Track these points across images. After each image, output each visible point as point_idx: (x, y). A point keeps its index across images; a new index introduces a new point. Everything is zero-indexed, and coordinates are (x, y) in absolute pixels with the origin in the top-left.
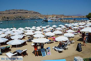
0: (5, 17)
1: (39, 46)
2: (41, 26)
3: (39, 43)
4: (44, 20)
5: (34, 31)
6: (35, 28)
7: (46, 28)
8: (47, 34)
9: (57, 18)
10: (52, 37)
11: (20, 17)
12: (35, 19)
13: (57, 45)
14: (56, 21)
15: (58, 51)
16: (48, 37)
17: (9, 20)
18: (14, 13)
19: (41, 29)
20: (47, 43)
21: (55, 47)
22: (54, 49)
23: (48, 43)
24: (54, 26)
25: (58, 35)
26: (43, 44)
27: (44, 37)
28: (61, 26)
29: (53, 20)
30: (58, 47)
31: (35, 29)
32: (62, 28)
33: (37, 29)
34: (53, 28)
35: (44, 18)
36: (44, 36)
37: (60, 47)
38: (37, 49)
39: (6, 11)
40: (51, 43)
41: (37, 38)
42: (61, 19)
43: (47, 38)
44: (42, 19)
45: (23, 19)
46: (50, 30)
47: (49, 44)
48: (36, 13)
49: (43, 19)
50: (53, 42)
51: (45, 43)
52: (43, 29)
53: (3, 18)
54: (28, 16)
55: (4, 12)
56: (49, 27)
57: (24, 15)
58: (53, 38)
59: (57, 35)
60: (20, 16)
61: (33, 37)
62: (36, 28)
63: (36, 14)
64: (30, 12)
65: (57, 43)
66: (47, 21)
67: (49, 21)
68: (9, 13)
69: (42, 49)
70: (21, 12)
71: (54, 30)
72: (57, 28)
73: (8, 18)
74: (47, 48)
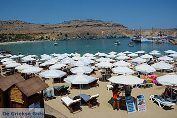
0: (61, 34)
1: (122, 90)
2: (127, 52)
3: (122, 85)
4: (132, 40)
5: (112, 60)
6: (116, 54)
7: (138, 55)
8: (139, 68)
9: (161, 35)
10: (149, 74)
11: (88, 34)
12: (115, 37)
13: (161, 92)
14: (159, 43)
15: (162, 105)
16: (140, 73)
17: (68, 40)
18: (77, 26)
19: (127, 58)
20: (138, 86)
21: (156, 96)
22: (153, 100)
23: (140, 86)
24: (155, 52)
25: (163, 70)
26: (131, 88)
27: (133, 74)
28: (169, 54)
29: (152, 41)
30: (162, 96)
31: (116, 57)
32: (172, 57)
33: (119, 58)
34: (152, 57)
35: (134, 36)
36: (134, 72)
37: (166, 97)
38: (118, 96)
39: (65, 23)
40: (147, 86)
41: (119, 75)
42: (170, 38)
43: (139, 77)
44: (129, 37)
45: (94, 37)
46: (145, 61)
47: (143, 89)
48: (118, 26)
49: (131, 38)
50: (151, 86)
51: (135, 86)
52: (131, 57)
53: (58, 35)
54: (103, 32)
55: (61, 25)
56: (144, 54)
57: (94, 30)
58: (152, 77)
59: (160, 71)
60: (87, 31)
61: (112, 72)
62: (118, 54)
63: (118, 28)
64: (106, 24)
65: (159, 89)
66: (140, 42)
67: (144, 42)
68: (69, 27)
69: (129, 98)
70: (90, 24)
71: (155, 61)
72: (161, 56)
73: (66, 35)
74: (139, 97)
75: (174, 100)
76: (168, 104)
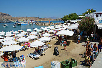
1: (11, 55)
2: (13, 31)
3: (10, 52)
4: (15, 24)
5: (2, 37)
6: (5, 33)
7: (19, 32)
8: (20, 40)
9: (31, 21)
10: (26, 42)
12: (4, 22)
14: (30, 25)
15: (34, 58)
16: (21, 43)
19: (12, 34)
20: (20, 50)
21: (31, 54)
22: (29, 56)
24: (29, 30)
25: (33, 40)
26: (16, 52)
27: (17, 44)
28: (36, 30)
29: (27, 24)
30: (34, 53)
31: (5, 35)
32: (37, 32)
33: (6, 35)
34: (27, 33)
35: (16, 21)
37: (36, 53)
38: (8, 59)
40: (26, 49)
41: (8, 45)
42: (36, 22)
44: (13, 22)
46: (23, 35)
47: (24, 51)
48: (5, 15)
49: (15, 23)
50: (28, 49)
51: (18, 51)
52: (15, 34)
56: (23, 31)
58: (28, 44)
59: (31, 40)
61: (2, 45)
62: (6, 33)
65: (32, 50)
66: (20, 25)
67: (22, 25)
69: (15, 58)
71: (29, 35)
72: (32, 32)
74: (21, 56)
75: (39, 54)
76: (37, 56)
